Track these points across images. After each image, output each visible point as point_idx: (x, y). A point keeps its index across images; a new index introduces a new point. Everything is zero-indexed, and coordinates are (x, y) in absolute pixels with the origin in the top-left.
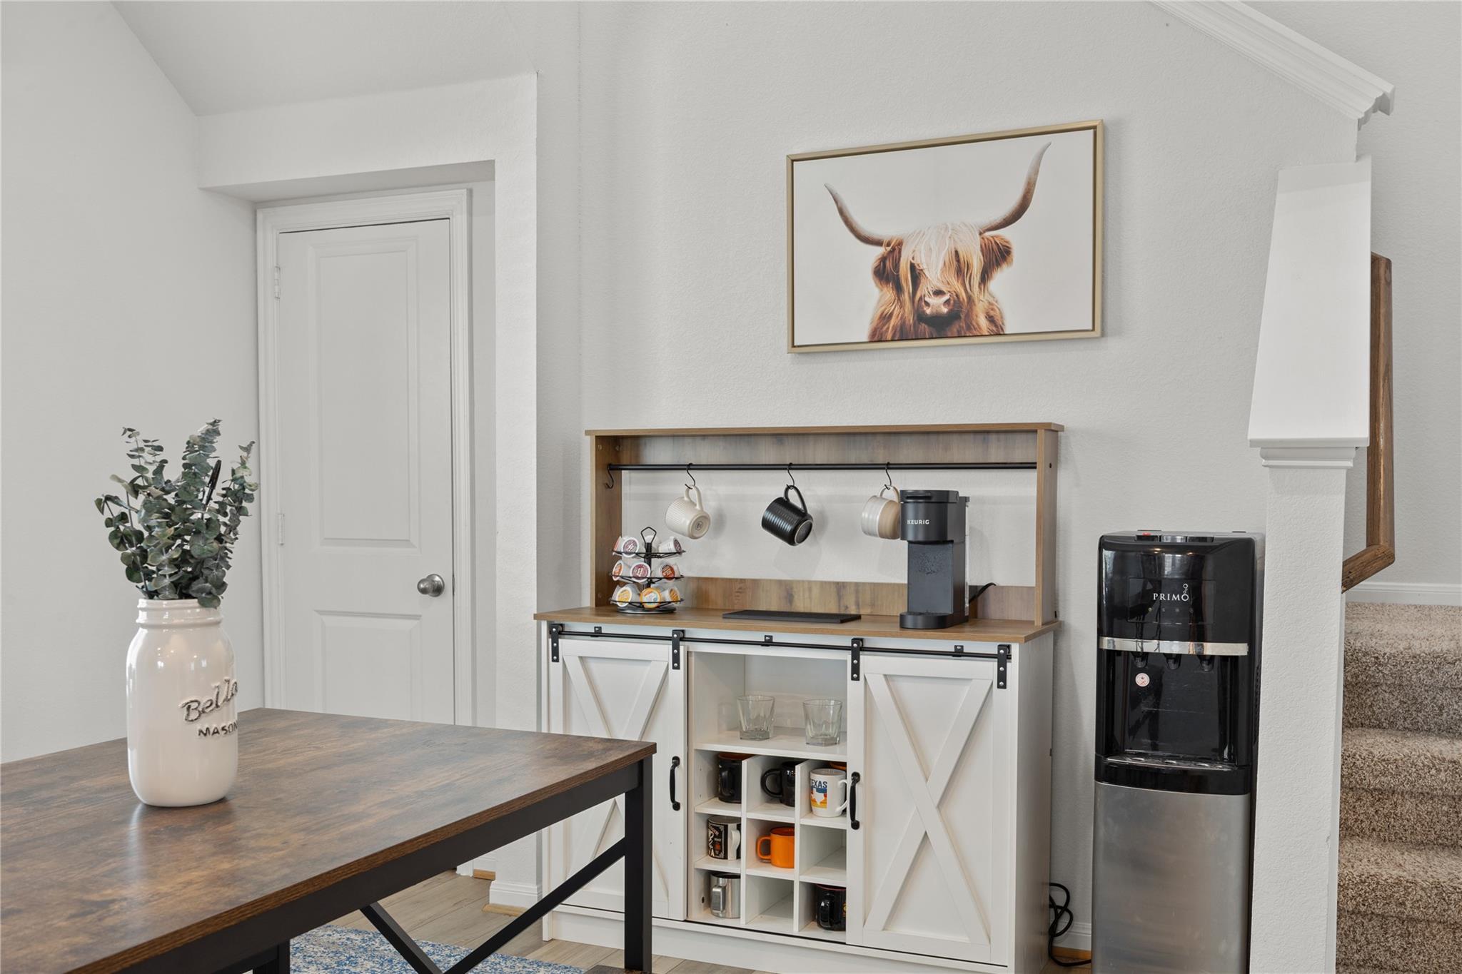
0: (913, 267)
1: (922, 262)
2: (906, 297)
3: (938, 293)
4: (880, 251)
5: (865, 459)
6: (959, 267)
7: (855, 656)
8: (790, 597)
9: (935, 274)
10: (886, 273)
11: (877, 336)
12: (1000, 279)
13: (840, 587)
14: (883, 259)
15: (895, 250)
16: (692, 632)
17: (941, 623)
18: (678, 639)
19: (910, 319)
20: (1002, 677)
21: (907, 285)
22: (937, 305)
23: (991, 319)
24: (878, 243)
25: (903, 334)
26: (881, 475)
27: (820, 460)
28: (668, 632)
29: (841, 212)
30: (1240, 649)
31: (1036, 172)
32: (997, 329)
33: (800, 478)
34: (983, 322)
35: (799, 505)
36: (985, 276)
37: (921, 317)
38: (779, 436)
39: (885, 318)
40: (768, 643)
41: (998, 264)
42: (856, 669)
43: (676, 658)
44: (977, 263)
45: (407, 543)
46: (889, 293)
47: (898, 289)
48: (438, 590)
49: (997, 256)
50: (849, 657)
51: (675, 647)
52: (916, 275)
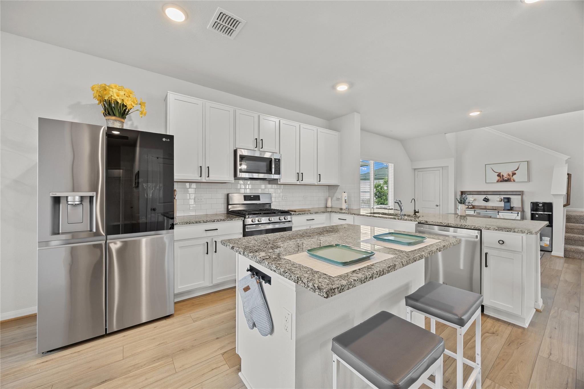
0: (502, 175)
1: (503, 175)
2: (501, 178)
3: (506, 178)
6: (509, 175)
8: (486, 207)
9: (505, 176)
10: (499, 175)
11: (498, 182)
12: (514, 176)
13: (493, 207)
14: (498, 174)
15: (500, 173)
16: (476, 210)
17: (509, 210)
18: (475, 211)
19: (502, 180)
20: (518, 215)
23: (513, 180)
24: (498, 173)
25: (501, 181)
26: (499, 196)
27: (490, 194)
28: (473, 210)
29: (492, 170)
30: (551, 213)
31: (519, 166)
32: (514, 181)
33: (487, 196)
35: (487, 198)
36: (512, 176)
37: (504, 180)
38: (484, 192)
39: (499, 180)
40: (486, 211)
41: (514, 175)
42: (498, 214)
43: (474, 212)
44: (511, 175)
45: (434, 201)
47: (500, 177)
48: (438, 206)
49: (514, 174)
50: (497, 213)
51: (474, 211)
52: (503, 176)
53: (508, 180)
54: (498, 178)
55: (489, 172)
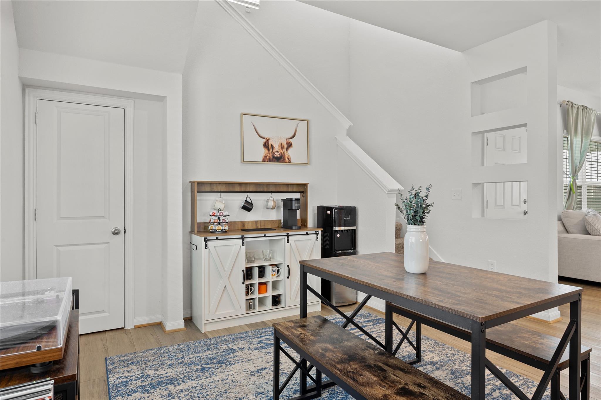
0: (272, 145)
1: (274, 144)
2: (270, 152)
3: (277, 152)
4: (265, 140)
5: (262, 190)
6: (282, 147)
7: (288, 237)
9: (277, 148)
10: (266, 146)
11: (264, 161)
12: (290, 150)
14: (265, 142)
15: (268, 141)
16: (246, 236)
18: (243, 238)
19: (271, 157)
20: (317, 238)
21: (271, 149)
22: (277, 155)
23: (288, 159)
24: (264, 138)
25: (270, 161)
28: (239, 236)
29: (255, 129)
31: (297, 128)
32: (290, 162)
33: (250, 195)
34: (287, 160)
35: (250, 202)
36: (287, 150)
37: (274, 157)
38: (240, 184)
39: (266, 156)
40: (265, 236)
41: (290, 147)
43: (243, 243)
44: (285, 146)
45: (103, 217)
46: (267, 151)
47: (269, 150)
49: (289, 145)
50: (286, 237)
51: (243, 240)
52: (273, 147)
53: (280, 159)
54: (263, 152)
55: (249, 132)
